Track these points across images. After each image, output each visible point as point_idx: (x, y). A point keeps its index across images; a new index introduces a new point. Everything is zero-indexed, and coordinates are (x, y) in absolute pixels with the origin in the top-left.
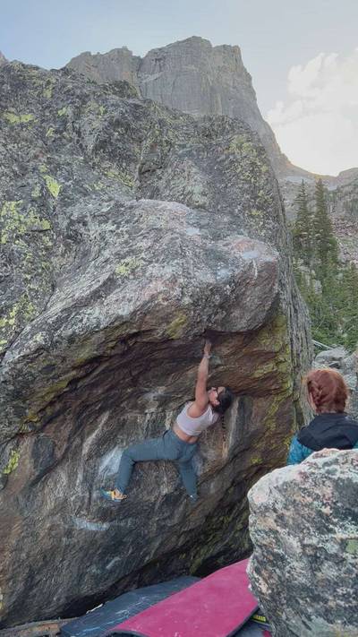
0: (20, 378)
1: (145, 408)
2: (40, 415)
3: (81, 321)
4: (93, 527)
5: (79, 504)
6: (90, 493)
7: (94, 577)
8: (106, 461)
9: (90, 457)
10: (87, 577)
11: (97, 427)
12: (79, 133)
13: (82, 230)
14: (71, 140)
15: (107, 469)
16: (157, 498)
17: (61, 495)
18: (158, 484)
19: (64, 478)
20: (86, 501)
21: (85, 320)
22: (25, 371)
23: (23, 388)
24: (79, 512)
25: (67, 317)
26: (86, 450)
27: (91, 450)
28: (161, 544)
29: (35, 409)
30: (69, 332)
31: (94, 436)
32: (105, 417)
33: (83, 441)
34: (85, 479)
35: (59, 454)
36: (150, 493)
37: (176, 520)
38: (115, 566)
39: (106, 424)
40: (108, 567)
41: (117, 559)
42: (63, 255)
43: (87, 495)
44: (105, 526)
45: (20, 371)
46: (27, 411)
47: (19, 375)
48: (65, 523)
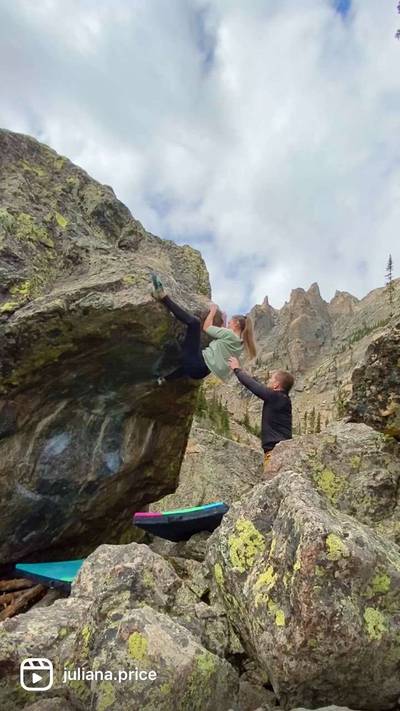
0: (26, 334)
1: (93, 408)
2: (21, 380)
3: (98, 299)
4: (30, 495)
5: (24, 472)
6: (35, 466)
7: (11, 545)
8: (52, 442)
9: (41, 435)
10: (5, 545)
11: (53, 413)
12: (82, 198)
13: (84, 255)
14: (74, 201)
15: (52, 449)
16: (84, 482)
17: (11, 460)
18: (87, 471)
19: (17, 446)
20: (31, 470)
21: (101, 300)
22: (34, 328)
23: (23, 344)
24: (22, 478)
25: (85, 295)
26: (40, 428)
27: (43, 430)
28: (70, 528)
29: (21, 371)
30: (87, 304)
31: (49, 418)
32: (62, 405)
33: (40, 420)
34: (33, 454)
35: (20, 423)
36: (80, 477)
37: (88, 508)
38: (31, 539)
39: (61, 411)
40: (25, 539)
41: (34, 533)
42: (61, 269)
43: (32, 465)
44: (39, 497)
45: (30, 327)
46: (13, 371)
47: (26, 330)
48: (9, 484)
